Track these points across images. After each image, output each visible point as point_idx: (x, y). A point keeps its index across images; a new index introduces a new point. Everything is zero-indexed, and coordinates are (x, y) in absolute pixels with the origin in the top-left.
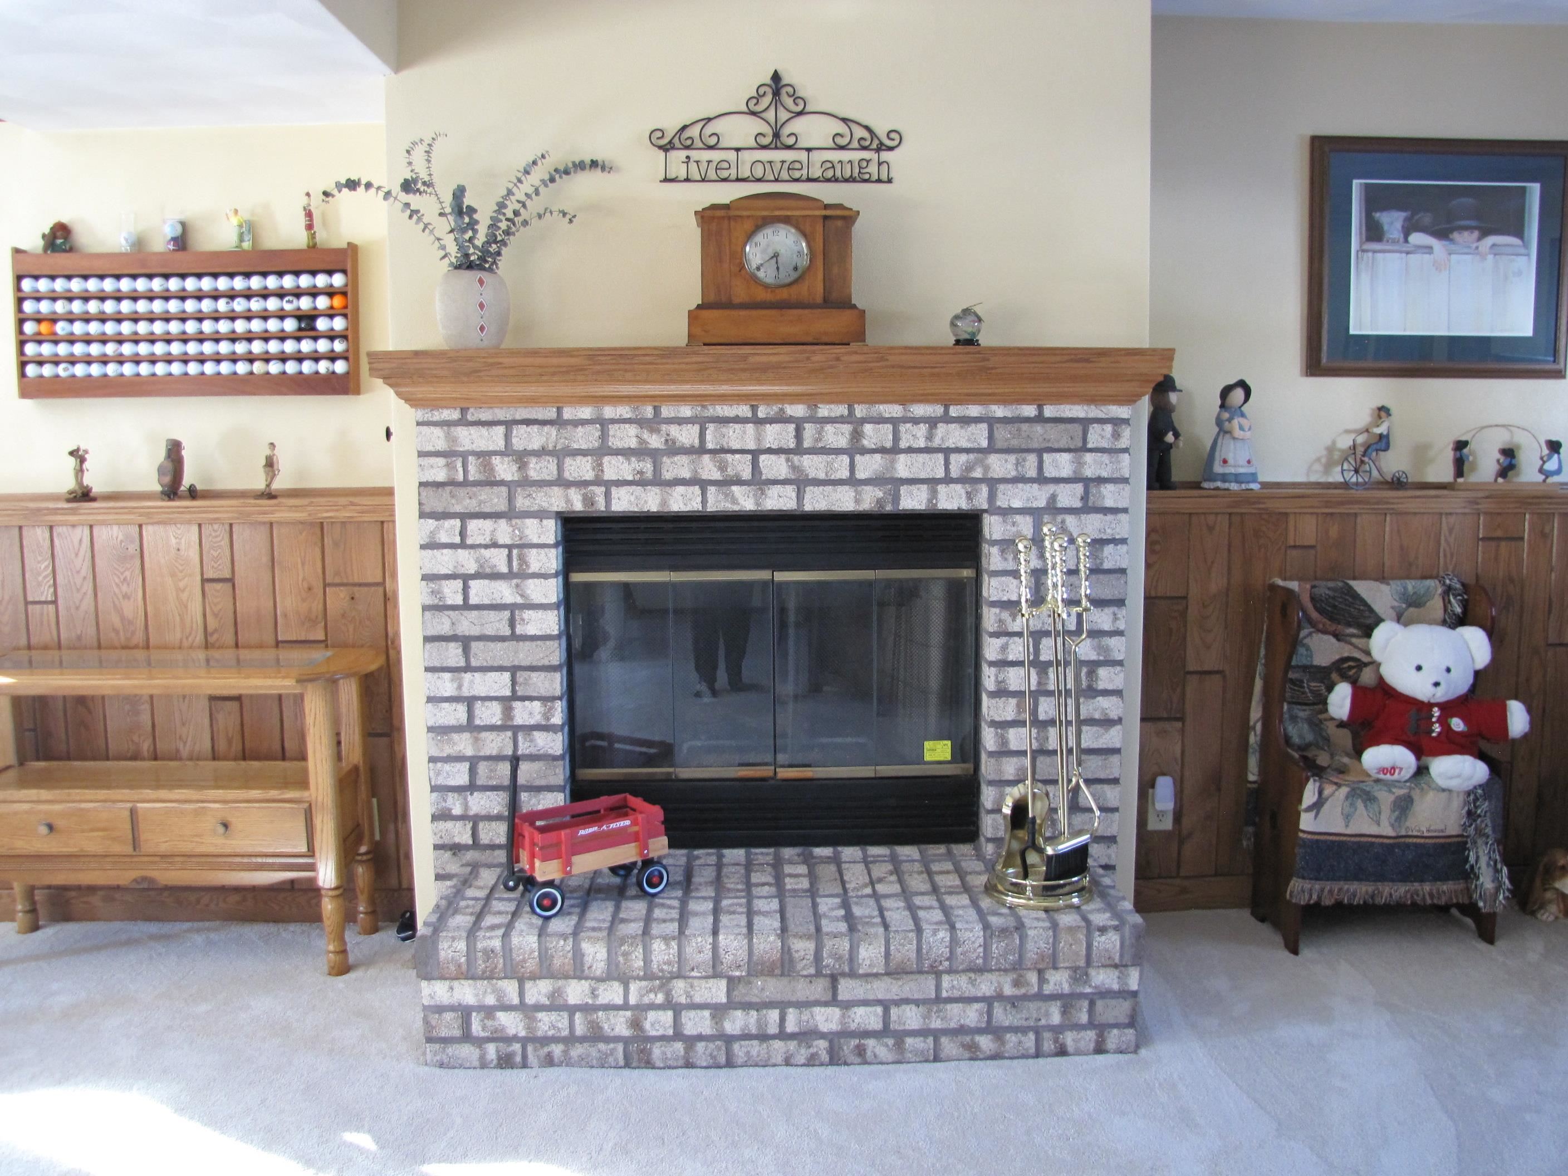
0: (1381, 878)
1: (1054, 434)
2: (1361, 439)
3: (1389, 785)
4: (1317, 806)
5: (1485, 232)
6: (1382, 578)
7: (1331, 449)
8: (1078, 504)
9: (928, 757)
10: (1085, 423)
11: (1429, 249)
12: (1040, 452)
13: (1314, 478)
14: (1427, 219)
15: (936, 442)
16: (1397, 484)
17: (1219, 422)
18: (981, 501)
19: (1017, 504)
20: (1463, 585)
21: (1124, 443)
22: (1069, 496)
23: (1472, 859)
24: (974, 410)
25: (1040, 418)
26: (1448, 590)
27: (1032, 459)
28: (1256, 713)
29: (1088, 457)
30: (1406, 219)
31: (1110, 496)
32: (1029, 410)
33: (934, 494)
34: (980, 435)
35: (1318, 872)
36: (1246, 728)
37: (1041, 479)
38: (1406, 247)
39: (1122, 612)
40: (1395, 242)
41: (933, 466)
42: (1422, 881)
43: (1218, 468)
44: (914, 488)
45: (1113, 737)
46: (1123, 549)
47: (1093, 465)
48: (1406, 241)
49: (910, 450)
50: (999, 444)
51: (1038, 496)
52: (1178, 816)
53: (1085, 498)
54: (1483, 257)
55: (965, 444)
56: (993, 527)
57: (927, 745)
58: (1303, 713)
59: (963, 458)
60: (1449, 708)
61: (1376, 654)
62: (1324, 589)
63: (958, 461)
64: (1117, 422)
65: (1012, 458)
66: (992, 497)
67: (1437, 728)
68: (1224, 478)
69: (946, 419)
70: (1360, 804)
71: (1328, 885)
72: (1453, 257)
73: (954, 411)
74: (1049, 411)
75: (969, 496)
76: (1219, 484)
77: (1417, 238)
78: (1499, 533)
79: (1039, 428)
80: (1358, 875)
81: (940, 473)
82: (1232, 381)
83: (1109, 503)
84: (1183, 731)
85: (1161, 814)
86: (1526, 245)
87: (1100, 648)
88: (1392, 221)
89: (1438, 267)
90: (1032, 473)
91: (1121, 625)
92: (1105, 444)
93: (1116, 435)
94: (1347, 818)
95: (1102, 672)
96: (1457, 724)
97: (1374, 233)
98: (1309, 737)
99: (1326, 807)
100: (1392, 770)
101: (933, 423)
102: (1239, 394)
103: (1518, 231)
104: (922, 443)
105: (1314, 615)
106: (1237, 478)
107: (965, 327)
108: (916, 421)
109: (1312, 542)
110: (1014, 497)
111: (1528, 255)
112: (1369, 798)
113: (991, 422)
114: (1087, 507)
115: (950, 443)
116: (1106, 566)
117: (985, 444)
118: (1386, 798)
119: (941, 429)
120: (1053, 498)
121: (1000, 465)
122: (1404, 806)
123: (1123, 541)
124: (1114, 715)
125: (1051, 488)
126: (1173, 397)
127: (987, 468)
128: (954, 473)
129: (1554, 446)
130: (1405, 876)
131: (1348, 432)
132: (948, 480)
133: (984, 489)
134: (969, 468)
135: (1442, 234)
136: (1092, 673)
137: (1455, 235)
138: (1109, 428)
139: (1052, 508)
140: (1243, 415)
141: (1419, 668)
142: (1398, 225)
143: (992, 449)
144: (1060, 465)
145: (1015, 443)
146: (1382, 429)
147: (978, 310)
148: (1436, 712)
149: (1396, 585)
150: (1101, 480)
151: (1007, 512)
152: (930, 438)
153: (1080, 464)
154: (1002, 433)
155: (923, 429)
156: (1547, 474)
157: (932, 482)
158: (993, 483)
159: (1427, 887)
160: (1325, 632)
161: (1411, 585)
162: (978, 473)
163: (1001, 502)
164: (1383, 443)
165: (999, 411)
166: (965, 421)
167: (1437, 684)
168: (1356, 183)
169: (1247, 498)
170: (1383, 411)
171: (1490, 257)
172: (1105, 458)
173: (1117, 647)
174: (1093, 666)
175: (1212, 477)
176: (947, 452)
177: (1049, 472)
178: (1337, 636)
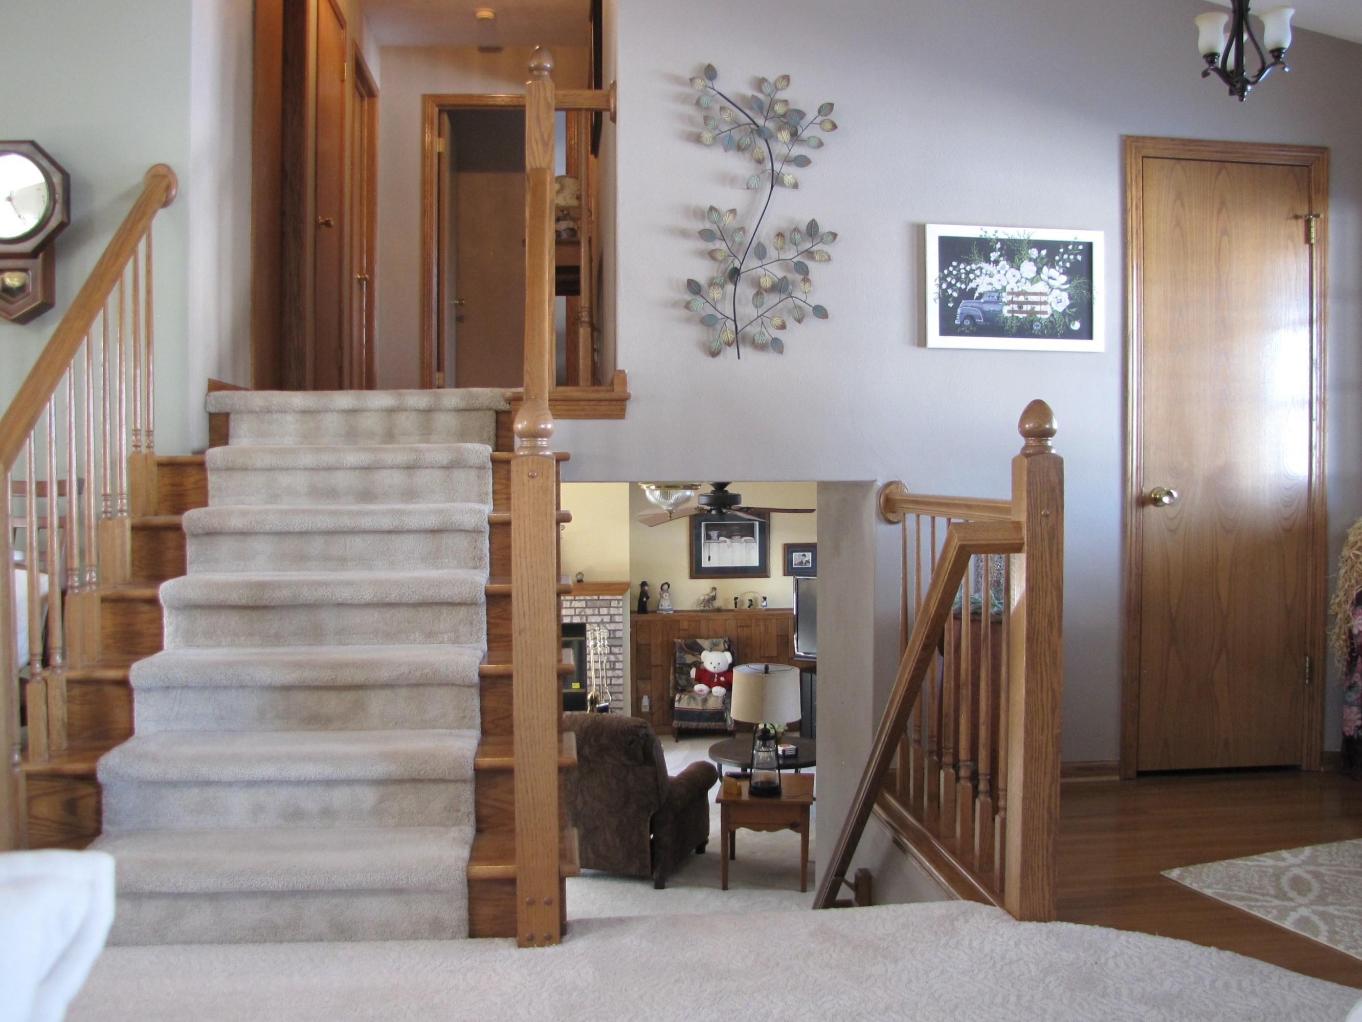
0: (699, 721)
1: (602, 603)
2: (707, 597)
3: (700, 695)
4: (679, 700)
5: (742, 536)
6: (707, 638)
7: (698, 600)
8: (609, 621)
9: (573, 687)
10: (610, 601)
11: (726, 542)
12: (599, 608)
13: (693, 609)
14: (725, 533)
15: (572, 606)
16: (719, 610)
17: (660, 594)
18: (584, 620)
19: (593, 621)
20: (729, 640)
21: (621, 605)
22: (607, 619)
23: (725, 715)
24: (582, 598)
25: (599, 599)
26: (725, 641)
27: (597, 610)
28: (672, 677)
29: (612, 609)
30: (718, 533)
31: (617, 619)
32: (596, 597)
33: (572, 618)
34: (583, 604)
35: (681, 719)
36: (669, 681)
37: (599, 615)
38: (718, 541)
39: (621, 649)
40: (715, 540)
41: (572, 612)
42: (711, 722)
43: (660, 607)
44: (567, 617)
45: (620, 681)
46: (621, 632)
47: (613, 611)
48: (718, 539)
49: (566, 608)
50: (589, 606)
51: (599, 619)
52: (651, 708)
53: (611, 619)
54: (742, 544)
55: (579, 606)
56: (588, 627)
57: (573, 684)
58: (684, 677)
59: (579, 610)
60: (720, 675)
61: (703, 659)
62: (688, 641)
63: (578, 611)
64: (619, 600)
65: (592, 610)
66: (587, 620)
67: (716, 680)
68: (662, 610)
69: (575, 600)
70: (692, 701)
71: (683, 722)
72: (733, 544)
73: (577, 598)
74: (601, 597)
75: (581, 619)
76: (660, 612)
77: (722, 539)
78: (744, 625)
79: (598, 602)
80: (693, 720)
81: (574, 614)
82: (664, 582)
83: (617, 620)
84: (651, 683)
85: (645, 706)
86: (755, 539)
87: (616, 658)
88: (714, 534)
89: (729, 547)
90: (597, 613)
91: (621, 652)
92: (616, 606)
93: (618, 603)
94: (688, 704)
95: (617, 664)
96: (722, 679)
97: (708, 537)
98: (685, 684)
99: (682, 701)
100: (701, 691)
101: (571, 601)
102: (666, 587)
103: (753, 535)
104: (568, 606)
105: (686, 649)
106: (666, 610)
107: (579, 577)
108: (567, 600)
109: (687, 628)
110: (592, 619)
111: (756, 542)
112: (694, 699)
113: (586, 601)
114: (611, 622)
115: (576, 606)
116: (617, 636)
117: (585, 606)
118: (699, 699)
119: (573, 602)
120: (602, 620)
121: (589, 611)
122: (705, 701)
123: (621, 630)
124: (620, 675)
125: (602, 617)
126: (646, 588)
127: (585, 612)
128: (577, 613)
129: (765, 599)
130: (707, 720)
131: (703, 595)
132: (575, 615)
133: (585, 618)
134: (581, 612)
135: (729, 537)
136: (614, 664)
137: (733, 537)
138: (616, 602)
139: (602, 622)
140: (668, 592)
141: (711, 663)
142: (716, 535)
143: (587, 607)
144: (604, 611)
145: (592, 606)
146: (713, 594)
147: (584, 573)
148: (716, 676)
149: (710, 640)
150: (615, 615)
151: (591, 623)
152: (571, 604)
153: (609, 611)
154: (589, 604)
155: (568, 603)
156: (764, 606)
157: (571, 616)
158: (587, 616)
159: (713, 724)
160: (689, 654)
161: (714, 640)
162: (583, 613)
163: (589, 621)
164: (714, 598)
165: (588, 598)
166: (579, 600)
167: (715, 667)
168: (703, 523)
169: (668, 616)
170: (714, 589)
171: (744, 544)
172: (615, 609)
173: (621, 657)
174: (614, 662)
175: (659, 610)
176: (575, 608)
177: (601, 613)
178: (693, 655)
